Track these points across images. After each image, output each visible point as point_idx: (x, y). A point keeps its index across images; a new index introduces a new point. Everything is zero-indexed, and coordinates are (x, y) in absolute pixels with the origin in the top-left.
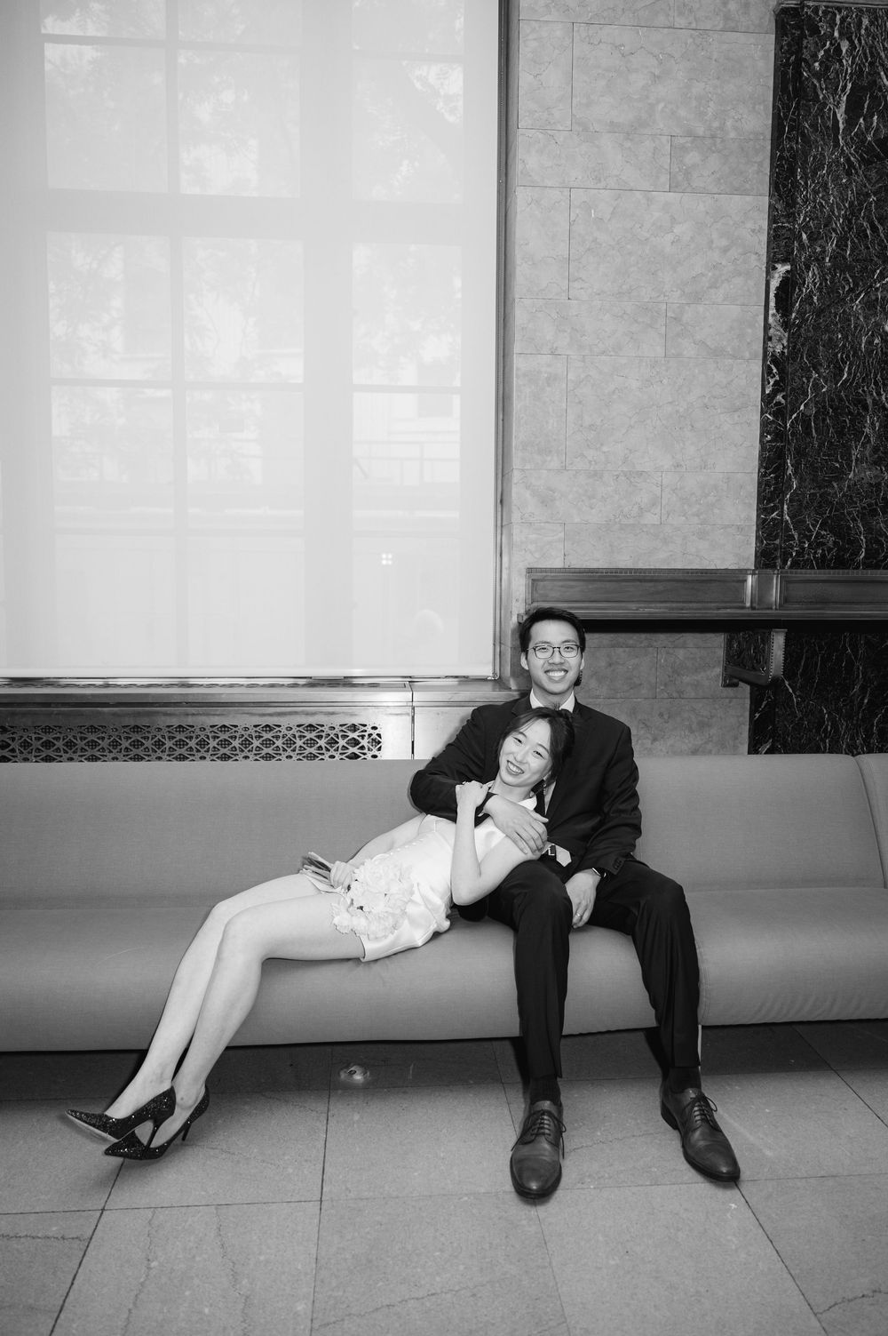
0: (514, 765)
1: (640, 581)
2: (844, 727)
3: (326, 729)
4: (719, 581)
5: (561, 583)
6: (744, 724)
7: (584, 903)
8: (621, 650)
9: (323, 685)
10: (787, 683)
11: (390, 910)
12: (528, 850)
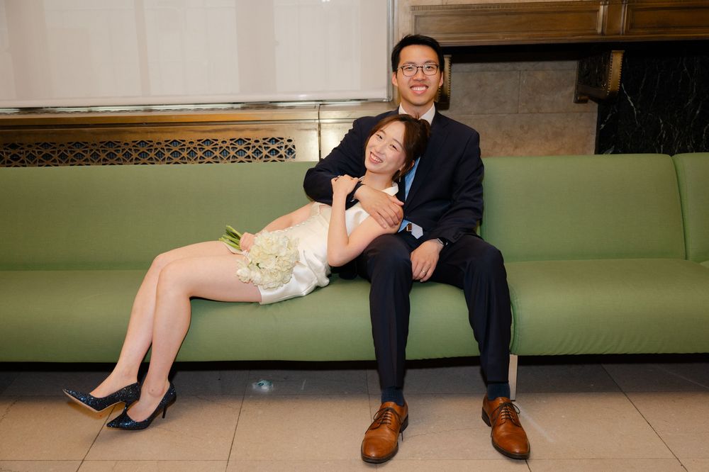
0: (375, 156)
1: (507, 14)
2: (677, 135)
3: (252, 142)
4: (574, 12)
5: (439, 18)
6: (592, 134)
7: (428, 263)
8: (490, 73)
9: (252, 108)
10: (629, 98)
11: (279, 268)
12: (386, 225)
